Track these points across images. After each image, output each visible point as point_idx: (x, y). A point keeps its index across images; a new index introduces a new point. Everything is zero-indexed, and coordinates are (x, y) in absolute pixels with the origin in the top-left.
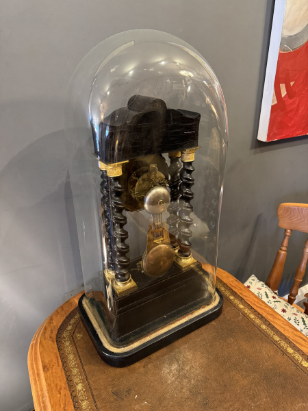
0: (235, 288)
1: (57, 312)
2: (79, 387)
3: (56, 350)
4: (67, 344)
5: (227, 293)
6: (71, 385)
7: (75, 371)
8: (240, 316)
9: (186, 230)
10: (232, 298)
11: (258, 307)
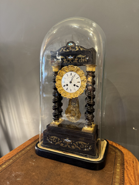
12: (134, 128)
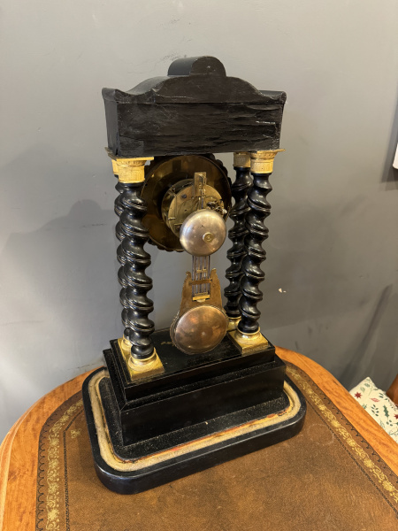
0: (331, 393)
1: (53, 394)
2: (52, 515)
3: (36, 450)
4: (54, 443)
5: (316, 400)
6: (41, 509)
7: (53, 488)
8: (331, 439)
9: (253, 289)
10: (322, 408)
11: (363, 428)
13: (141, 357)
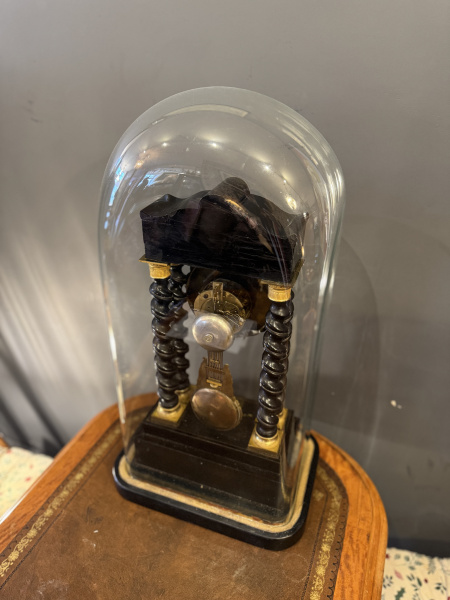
2: (79, 476)
3: (104, 430)
5: (329, 537)
6: (76, 470)
11: (343, 595)
12: (394, 403)
13: (164, 407)
